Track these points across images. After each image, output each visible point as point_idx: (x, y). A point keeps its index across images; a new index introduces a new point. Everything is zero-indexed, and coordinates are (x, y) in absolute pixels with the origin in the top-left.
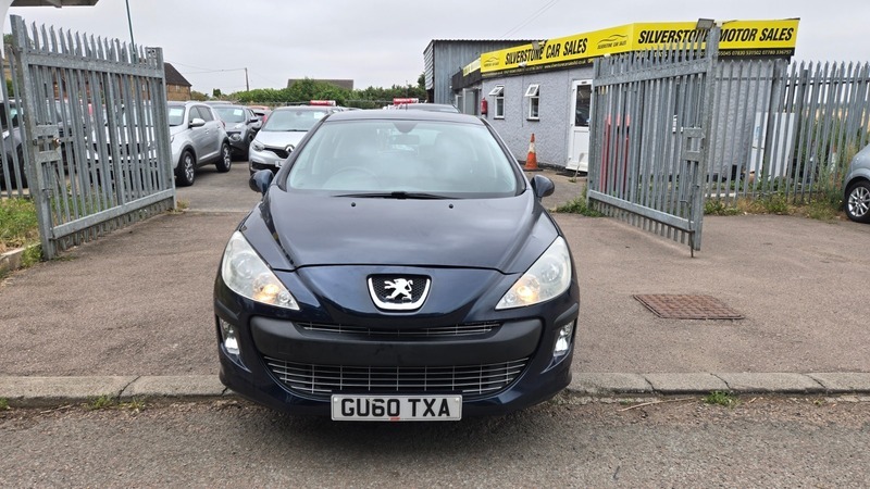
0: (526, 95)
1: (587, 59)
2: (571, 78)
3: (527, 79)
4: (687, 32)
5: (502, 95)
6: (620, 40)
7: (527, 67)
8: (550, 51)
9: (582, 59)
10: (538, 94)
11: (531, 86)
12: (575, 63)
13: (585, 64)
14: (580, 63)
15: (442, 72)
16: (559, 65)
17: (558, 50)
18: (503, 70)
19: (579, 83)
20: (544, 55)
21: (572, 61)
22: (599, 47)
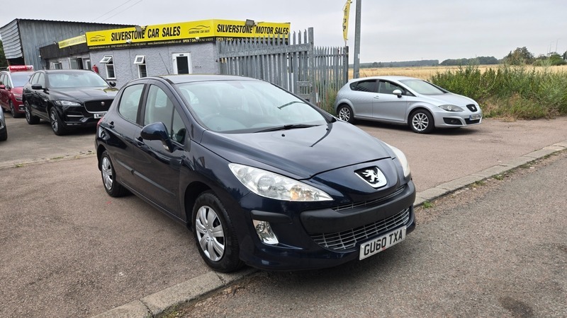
0: (135, 62)
1: (182, 40)
2: (170, 52)
3: (132, 52)
4: (241, 26)
5: (111, 62)
6: (204, 29)
7: (132, 43)
8: (151, 33)
9: (178, 40)
10: (144, 62)
11: (138, 57)
12: (173, 42)
13: (180, 43)
14: (177, 42)
15: (29, 45)
16: (159, 43)
17: (157, 33)
18: (110, 45)
19: (178, 55)
20: (146, 35)
21: (171, 40)
22: (190, 33)
